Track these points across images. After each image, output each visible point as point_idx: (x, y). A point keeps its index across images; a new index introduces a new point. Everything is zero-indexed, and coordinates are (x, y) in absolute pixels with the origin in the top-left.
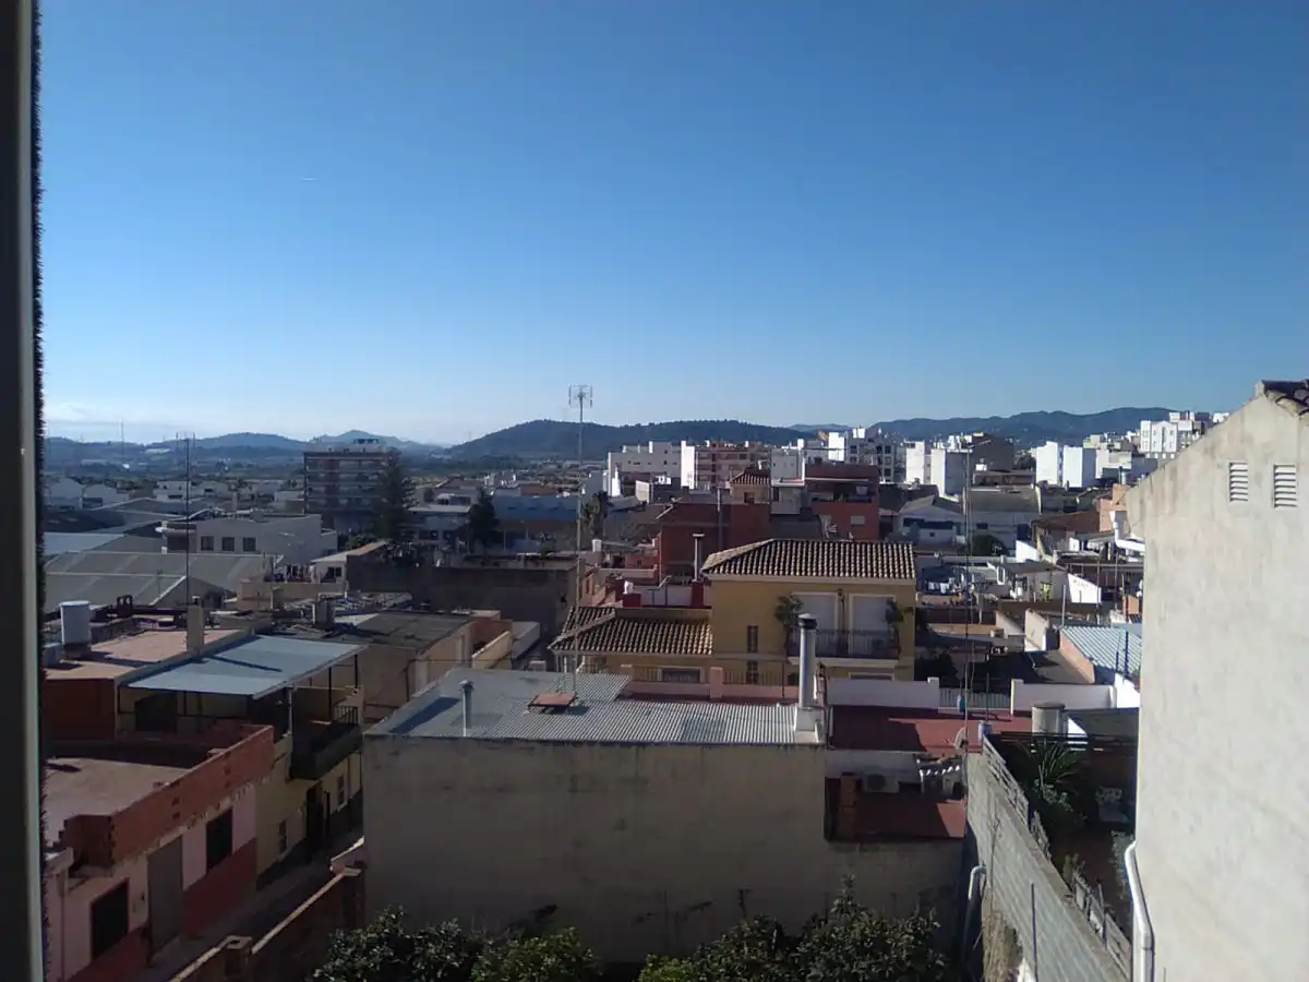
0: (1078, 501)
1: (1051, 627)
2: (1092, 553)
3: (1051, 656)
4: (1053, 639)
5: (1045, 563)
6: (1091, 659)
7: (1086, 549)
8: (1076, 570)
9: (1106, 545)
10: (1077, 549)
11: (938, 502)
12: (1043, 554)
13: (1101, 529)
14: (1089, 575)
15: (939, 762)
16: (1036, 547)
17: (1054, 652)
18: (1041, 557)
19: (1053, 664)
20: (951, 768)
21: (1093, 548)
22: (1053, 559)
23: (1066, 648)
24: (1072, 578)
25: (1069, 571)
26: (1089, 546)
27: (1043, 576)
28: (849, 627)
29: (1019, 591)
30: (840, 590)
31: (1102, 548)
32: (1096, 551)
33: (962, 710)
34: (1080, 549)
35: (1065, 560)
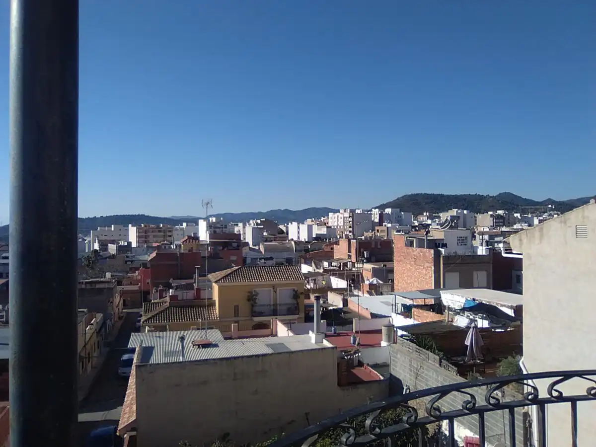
0: (309, 247)
1: (344, 297)
2: (334, 268)
4: (345, 303)
5: (318, 272)
6: (367, 309)
7: (331, 266)
8: (334, 275)
9: (340, 264)
10: (327, 266)
11: (251, 249)
12: (315, 269)
13: (334, 258)
14: (341, 276)
15: (352, 352)
16: (312, 266)
17: (345, 308)
18: (315, 270)
19: (349, 313)
20: (357, 355)
21: (335, 265)
22: (321, 271)
23: (350, 305)
24: (331, 277)
25: (330, 275)
26: (332, 265)
27: (320, 278)
28: (278, 302)
29: (312, 284)
30: (274, 287)
31: (339, 265)
32: (336, 267)
33: (335, 333)
34: (329, 266)
35: (325, 271)
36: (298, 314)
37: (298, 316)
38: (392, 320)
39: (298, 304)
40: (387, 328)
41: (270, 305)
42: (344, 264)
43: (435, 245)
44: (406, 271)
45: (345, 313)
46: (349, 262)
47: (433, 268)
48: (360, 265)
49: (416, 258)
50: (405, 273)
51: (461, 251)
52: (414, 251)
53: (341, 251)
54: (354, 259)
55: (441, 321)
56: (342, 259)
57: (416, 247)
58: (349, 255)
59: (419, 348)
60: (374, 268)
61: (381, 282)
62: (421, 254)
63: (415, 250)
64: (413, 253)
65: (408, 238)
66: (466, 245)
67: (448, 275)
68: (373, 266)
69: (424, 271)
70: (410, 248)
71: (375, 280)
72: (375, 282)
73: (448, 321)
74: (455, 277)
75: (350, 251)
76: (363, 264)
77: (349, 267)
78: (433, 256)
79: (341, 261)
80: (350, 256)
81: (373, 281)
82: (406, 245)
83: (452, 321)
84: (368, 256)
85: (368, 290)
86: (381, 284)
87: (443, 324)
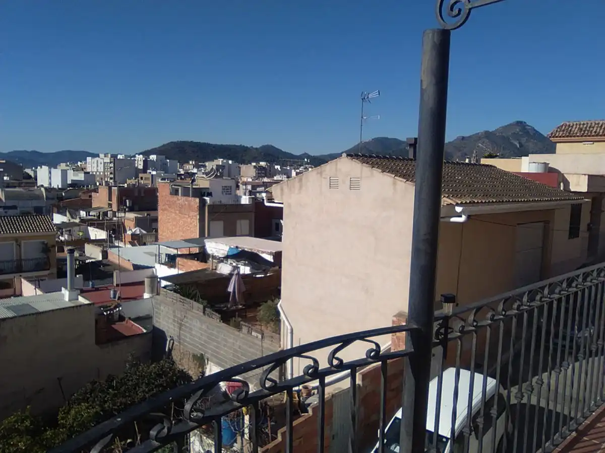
0: (63, 194)
1: (103, 249)
2: (93, 217)
3: (105, 262)
4: (105, 254)
5: (74, 223)
6: (129, 260)
7: (89, 215)
8: (92, 225)
9: (100, 213)
10: (85, 216)
12: (70, 218)
13: (93, 207)
14: (100, 226)
15: (112, 307)
16: (66, 216)
17: (105, 260)
18: (69, 220)
19: (109, 265)
20: (117, 309)
21: (93, 214)
22: (77, 221)
23: (110, 257)
24: (89, 228)
25: (88, 225)
26: (90, 214)
27: (76, 228)
28: (23, 257)
29: (66, 236)
30: (17, 240)
31: (98, 214)
32: (94, 216)
33: (93, 287)
34: (86, 215)
35: (83, 221)
36: (49, 270)
37: (49, 271)
38: (156, 270)
39: (48, 258)
40: (149, 279)
41: (12, 261)
42: (104, 212)
43: (200, 193)
44: (170, 221)
45: (105, 265)
46: (110, 211)
47: (198, 217)
48: (121, 215)
49: (181, 207)
50: (170, 222)
51: (226, 200)
52: (178, 199)
53: (100, 200)
54: (115, 208)
55: (205, 270)
56: (102, 208)
57: (182, 195)
58: (109, 203)
59: (183, 298)
60: (137, 217)
61: (144, 232)
62: (186, 203)
63: (180, 198)
64: (178, 202)
65: (173, 186)
66: (230, 194)
67: (213, 224)
68: (136, 215)
69: (189, 220)
70: (175, 196)
71: (138, 230)
72: (138, 232)
73: (212, 269)
74: (219, 225)
75: (110, 199)
76: (125, 212)
77: (109, 216)
78: (198, 205)
79: (99, 210)
80: (110, 205)
81: (135, 231)
82: (171, 194)
83: (216, 269)
84: (131, 205)
85: (131, 240)
86: (145, 234)
87: (206, 272)
